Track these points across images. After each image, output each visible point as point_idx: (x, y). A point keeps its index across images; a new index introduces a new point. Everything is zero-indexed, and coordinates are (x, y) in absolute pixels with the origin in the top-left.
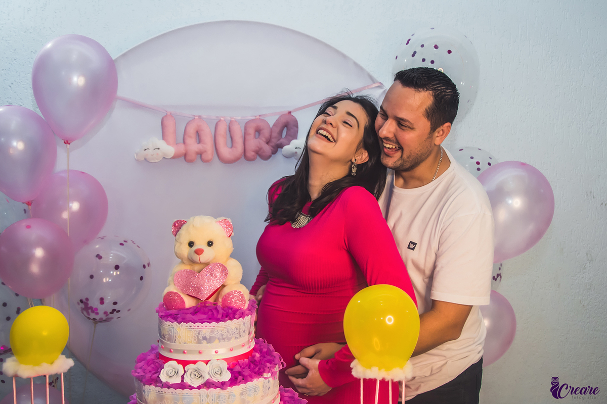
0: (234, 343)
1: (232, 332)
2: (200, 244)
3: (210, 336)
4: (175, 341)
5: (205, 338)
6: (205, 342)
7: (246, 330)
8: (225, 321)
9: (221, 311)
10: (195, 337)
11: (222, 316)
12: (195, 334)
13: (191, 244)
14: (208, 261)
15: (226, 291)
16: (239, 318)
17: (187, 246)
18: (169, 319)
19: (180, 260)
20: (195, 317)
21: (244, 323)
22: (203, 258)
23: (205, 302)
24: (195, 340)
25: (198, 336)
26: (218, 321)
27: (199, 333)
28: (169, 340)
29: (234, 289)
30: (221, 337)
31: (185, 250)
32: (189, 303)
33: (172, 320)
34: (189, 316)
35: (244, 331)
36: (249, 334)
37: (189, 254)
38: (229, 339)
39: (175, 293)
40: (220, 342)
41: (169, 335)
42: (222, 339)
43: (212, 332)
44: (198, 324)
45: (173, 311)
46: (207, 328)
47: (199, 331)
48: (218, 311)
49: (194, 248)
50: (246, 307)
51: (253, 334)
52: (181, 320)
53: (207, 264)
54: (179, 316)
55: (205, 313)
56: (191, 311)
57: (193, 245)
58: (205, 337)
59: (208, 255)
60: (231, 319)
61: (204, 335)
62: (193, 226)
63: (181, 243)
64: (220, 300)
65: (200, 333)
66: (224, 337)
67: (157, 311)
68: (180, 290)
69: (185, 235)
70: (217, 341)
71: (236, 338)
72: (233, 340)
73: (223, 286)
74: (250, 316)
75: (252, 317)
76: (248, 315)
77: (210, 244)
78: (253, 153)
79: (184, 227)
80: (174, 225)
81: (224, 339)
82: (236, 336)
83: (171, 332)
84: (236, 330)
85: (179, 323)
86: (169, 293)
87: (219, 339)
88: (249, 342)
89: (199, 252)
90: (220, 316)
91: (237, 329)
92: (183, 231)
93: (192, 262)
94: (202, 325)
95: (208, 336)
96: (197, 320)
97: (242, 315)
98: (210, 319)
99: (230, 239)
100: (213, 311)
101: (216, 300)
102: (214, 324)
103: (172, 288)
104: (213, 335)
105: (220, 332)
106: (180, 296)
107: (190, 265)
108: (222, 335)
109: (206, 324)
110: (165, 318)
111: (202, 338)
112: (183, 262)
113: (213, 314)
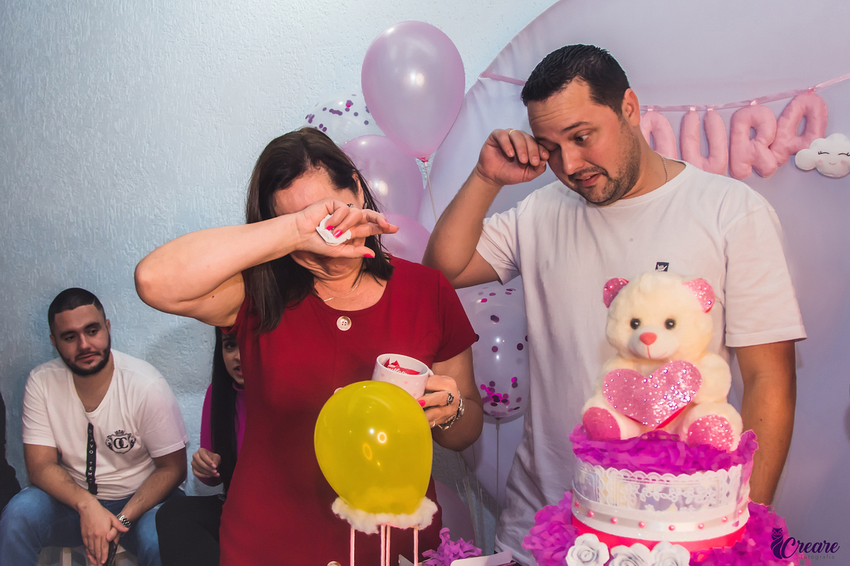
0: (706, 514)
1: (703, 494)
2: (652, 324)
3: (661, 499)
4: (596, 498)
5: (650, 500)
6: (650, 508)
7: (731, 491)
8: (690, 473)
9: (683, 453)
10: (632, 496)
11: (686, 461)
12: (634, 491)
13: (635, 324)
14: (665, 356)
15: (696, 415)
16: (720, 468)
17: (628, 327)
18: (588, 457)
19: (617, 352)
20: (636, 461)
21: (728, 480)
22: (655, 350)
23: (656, 433)
24: (632, 501)
25: (638, 495)
26: (677, 471)
27: (640, 491)
28: (588, 493)
29: (713, 412)
30: (681, 502)
31: (624, 334)
32: (627, 430)
33: (594, 461)
34: (624, 457)
35: (728, 494)
36: (739, 499)
37: (631, 342)
38: (698, 507)
39: (605, 412)
40: (679, 509)
41: (588, 485)
42: (682, 504)
43: (666, 491)
44: (639, 474)
45: (597, 445)
46: (656, 484)
47: (642, 487)
48: (677, 453)
49: (641, 331)
50: (734, 447)
51: (746, 498)
52: (608, 462)
53: (662, 361)
54: (606, 453)
55: (653, 454)
56: (629, 446)
57: (639, 325)
58: (652, 498)
59: (664, 345)
60: (704, 469)
61: (649, 494)
62: (639, 290)
63: (617, 321)
64: (685, 430)
65: (643, 490)
66: (687, 502)
67: (572, 440)
68: (611, 406)
69: (626, 306)
70: (673, 507)
71: (710, 505)
72: (705, 509)
73: (692, 404)
74: (740, 466)
75: (743, 469)
76: (736, 464)
77: (670, 324)
78: (745, 165)
79: (623, 292)
80: (607, 286)
81: (687, 506)
82: (710, 502)
83: (591, 482)
84: (711, 490)
85: (606, 467)
86: (593, 411)
87: (678, 505)
88: (737, 514)
89: (648, 339)
90: (680, 463)
91: (714, 489)
92: (621, 299)
93: (636, 356)
94: (647, 476)
95: (657, 496)
96: (638, 466)
97: (725, 464)
98: (662, 466)
99: (708, 316)
100: (670, 452)
101: (678, 428)
102: (668, 476)
103: (599, 402)
104: (666, 497)
105: (680, 493)
106: (612, 418)
107: (634, 361)
108: (684, 499)
109: (653, 475)
110: (583, 454)
111: (644, 500)
112: (620, 355)
113: (668, 457)
